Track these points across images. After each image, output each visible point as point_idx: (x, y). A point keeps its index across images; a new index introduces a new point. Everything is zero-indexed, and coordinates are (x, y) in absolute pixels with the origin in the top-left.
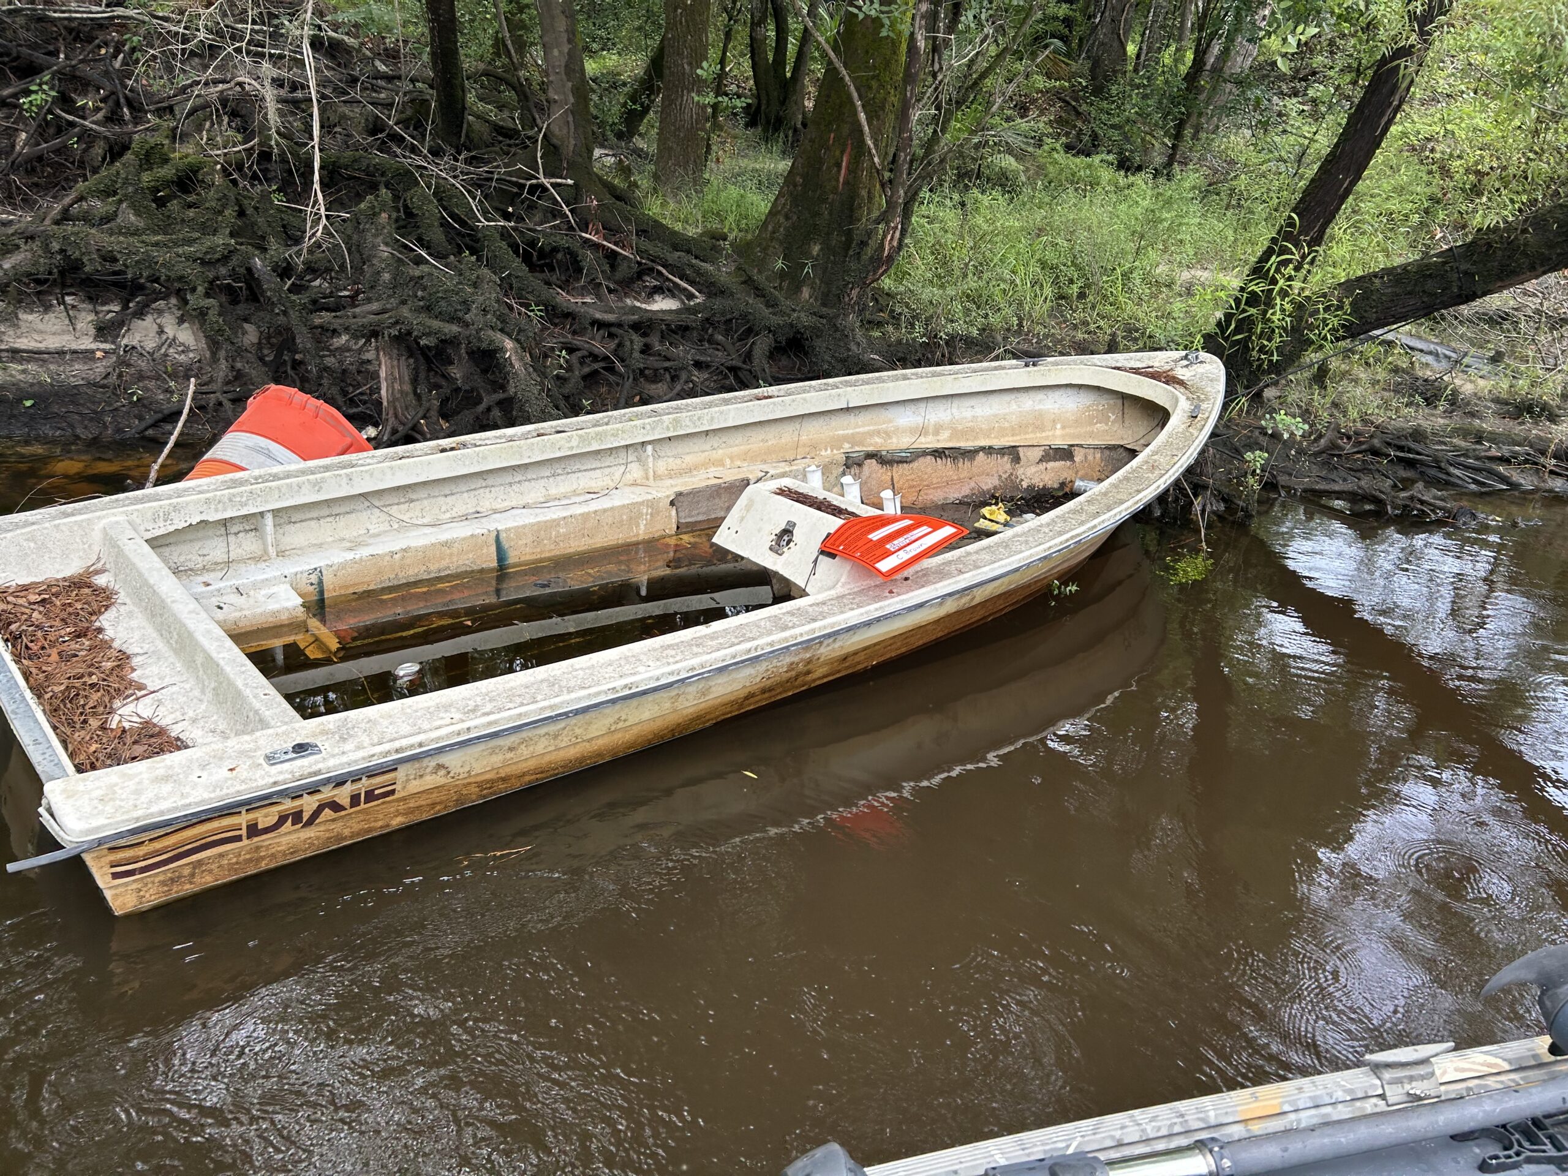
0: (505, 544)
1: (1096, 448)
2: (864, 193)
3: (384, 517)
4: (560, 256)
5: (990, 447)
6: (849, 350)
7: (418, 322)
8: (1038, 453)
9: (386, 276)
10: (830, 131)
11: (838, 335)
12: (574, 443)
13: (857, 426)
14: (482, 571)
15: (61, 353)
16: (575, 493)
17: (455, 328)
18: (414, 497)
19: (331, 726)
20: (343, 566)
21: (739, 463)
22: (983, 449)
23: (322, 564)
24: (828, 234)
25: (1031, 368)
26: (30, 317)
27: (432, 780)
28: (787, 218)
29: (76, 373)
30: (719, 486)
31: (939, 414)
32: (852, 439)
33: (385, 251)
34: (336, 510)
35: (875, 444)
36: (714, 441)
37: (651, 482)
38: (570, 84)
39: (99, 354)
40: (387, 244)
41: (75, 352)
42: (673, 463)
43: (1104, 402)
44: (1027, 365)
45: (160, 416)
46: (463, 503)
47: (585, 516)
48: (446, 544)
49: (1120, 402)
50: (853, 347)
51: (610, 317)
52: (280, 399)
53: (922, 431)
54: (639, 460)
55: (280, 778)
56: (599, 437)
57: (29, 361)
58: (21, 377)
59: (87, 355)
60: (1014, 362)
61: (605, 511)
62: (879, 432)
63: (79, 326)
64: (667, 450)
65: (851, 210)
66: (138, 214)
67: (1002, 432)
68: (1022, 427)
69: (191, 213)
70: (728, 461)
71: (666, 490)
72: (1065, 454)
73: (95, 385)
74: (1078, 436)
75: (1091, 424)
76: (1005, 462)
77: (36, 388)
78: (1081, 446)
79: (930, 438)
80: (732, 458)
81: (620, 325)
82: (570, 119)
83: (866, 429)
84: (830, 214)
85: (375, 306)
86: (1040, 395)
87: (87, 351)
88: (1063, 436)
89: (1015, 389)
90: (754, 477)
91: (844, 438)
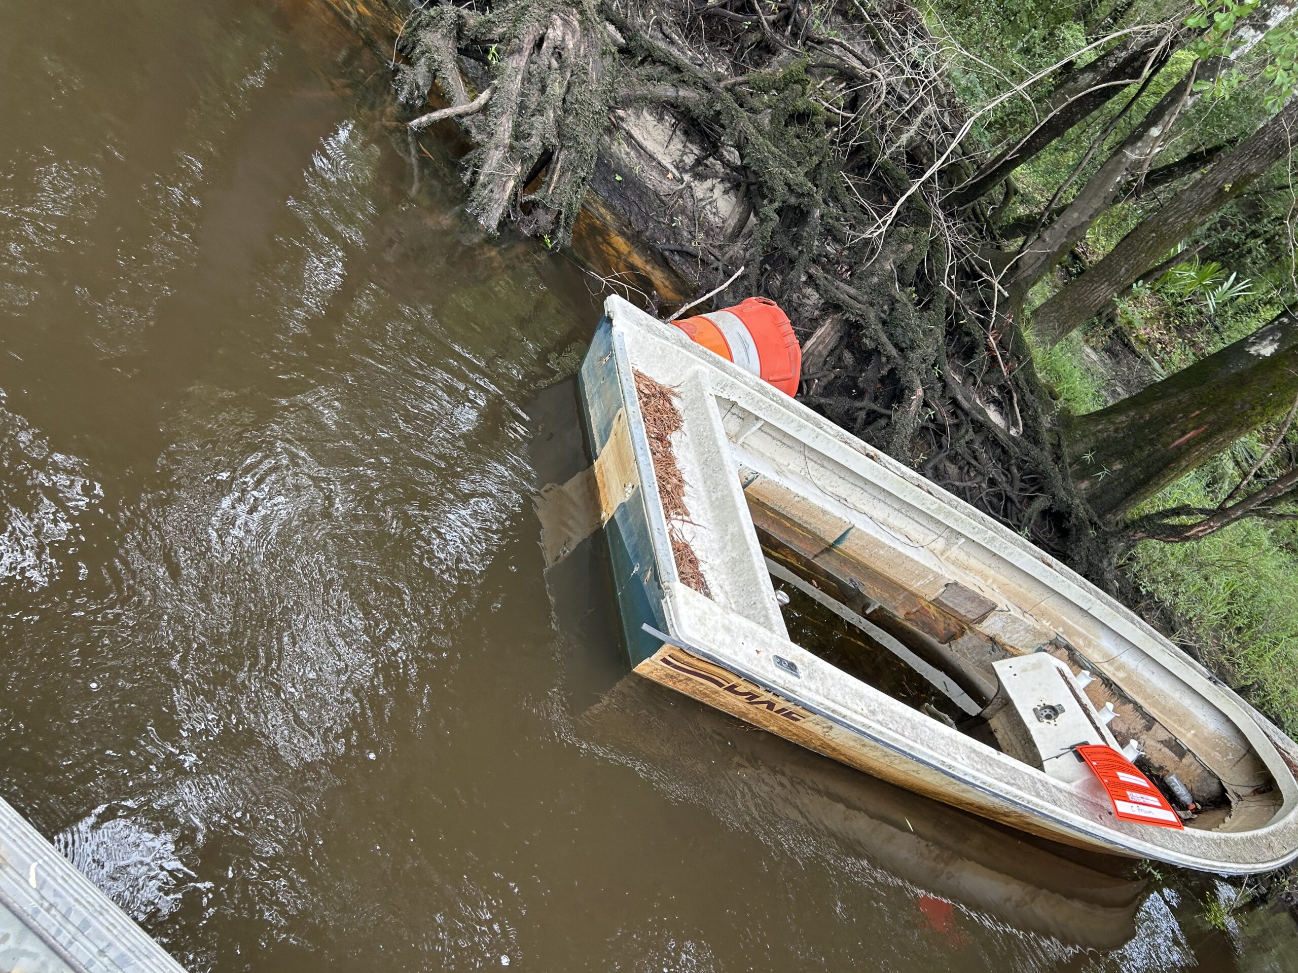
0: (849, 536)
1: (1202, 765)
2: (1184, 463)
3: (803, 464)
4: (967, 339)
5: (1141, 707)
6: (1101, 561)
7: (875, 327)
8: (1164, 736)
9: (875, 280)
10: (1198, 409)
11: (1102, 547)
12: (933, 507)
13: (1077, 623)
14: (822, 539)
15: (652, 157)
16: (899, 531)
17: (894, 352)
18: (826, 464)
19: (806, 660)
20: (770, 482)
21: (995, 587)
22: (1135, 703)
23: (762, 472)
24: (1135, 465)
25: (1211, 684)
26: (649, 118)
27: (818, 730)
28: (1116, 431)
29: (652, 178)
30: (978, 596)
31: (1129, 660)
32: (1068, 629)
33: (888, 266)
34: (786, 441)
35: (1077, 643)
36: (993, 562)
37: (942, 558)
38: (1065, 240)
39: (670, 176)
40: (895, 263)
41: (659, 163)
42: (962, 557)
43: (1235, 743)
44: (1210, 679)
45: (679, 248)
46: (843, 489)
47: (900, 555)
48: (824, 512)
49: (1244, 752)
50: (1105, 563)
51: (966, 405)
52: (775, 317)
53: (1110, 660)
54: (947, 539)
55: (779, 681)
56: (948, 514)
57: (633, 148)
58: (624, 156)
59: (664, 171)
60: (1204, 670)
61: (912, 560)
62: (1085, 638)
63: (671, 147)
64: (974, 551)
65: (1166, 465)
66: (771, 122)
67: (1156, 704)
68: (1170, 712)
69: (796, 142)
70: (990, 581)
71: (950, 574)
72: (1180, 751)
73: (657, 195)
74: (1197, 748)
75: (1214, 749)
76: (1142, 723)
77: (626, 171)
78: (1195, 756)
79: (1111, 669)
80: (994, 581)
81: (967, 414)
82: (1043, 258)
83: (1081, 630)
84: (1149, 456)
85: (852, 291)
86: (1198, 703)
87: (665, 167)
88: (1190, 740)
89: (1189, 687)
90: (1001, 606)
91: (1064, 624)
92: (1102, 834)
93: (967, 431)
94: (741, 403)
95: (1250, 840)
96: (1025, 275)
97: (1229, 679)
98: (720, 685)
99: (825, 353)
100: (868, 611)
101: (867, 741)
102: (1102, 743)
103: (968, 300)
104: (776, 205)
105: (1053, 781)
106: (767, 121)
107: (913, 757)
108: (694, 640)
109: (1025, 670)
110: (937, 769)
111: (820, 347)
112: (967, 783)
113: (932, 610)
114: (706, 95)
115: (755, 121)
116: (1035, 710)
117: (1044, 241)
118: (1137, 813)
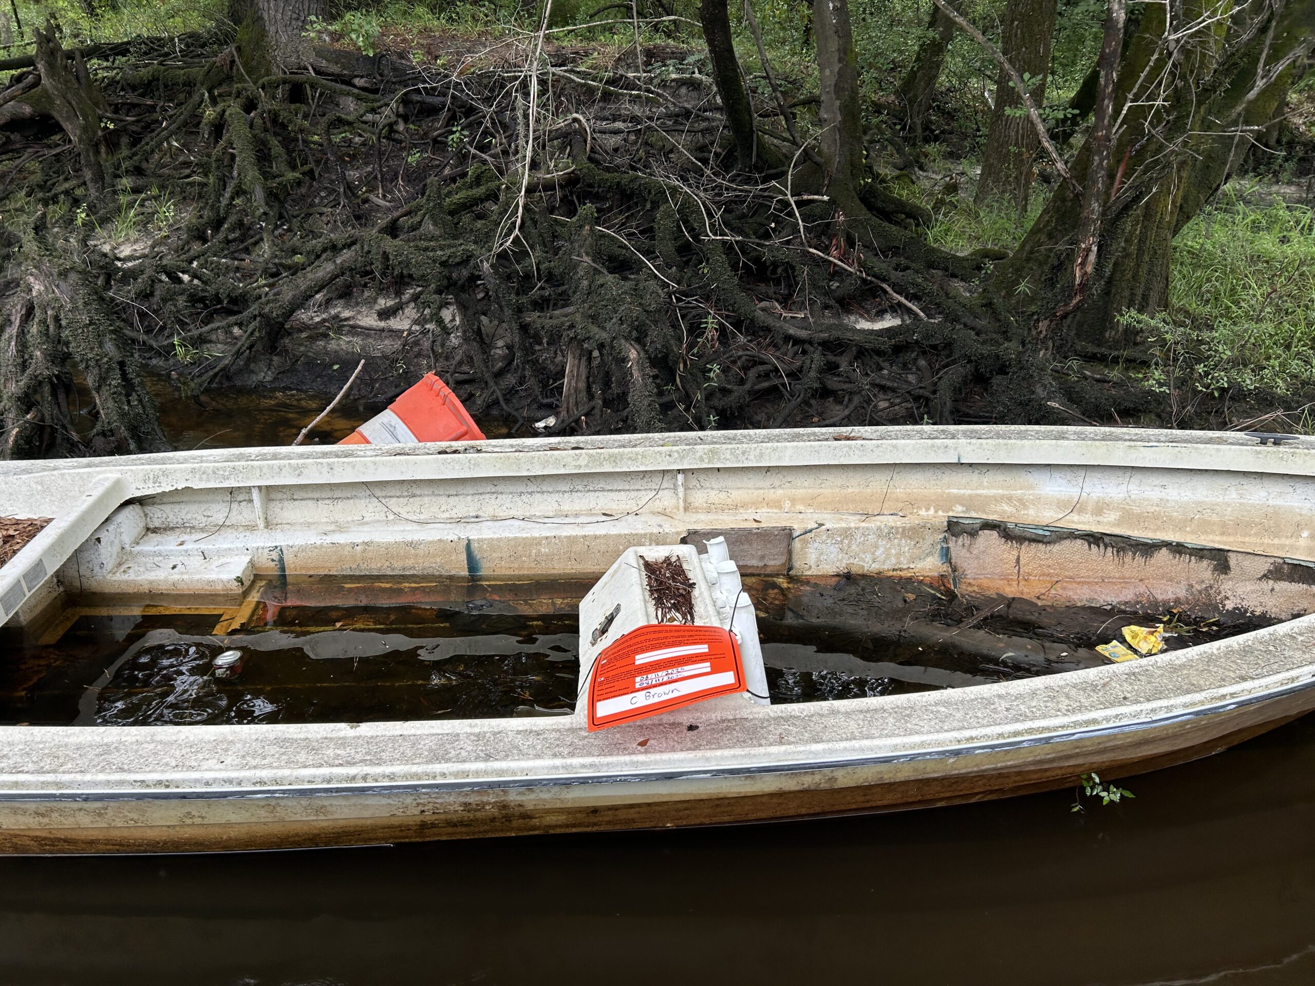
0: (477, 554)
3: (381, 507)
5: (1179, 545)
8: (1264, 566)
13: (981, 486)
15: (383, 331)
16: (590, 513)
18: (418, 493)
20: (303, 549)
21: (800, 507)
22: (1167, 544)
23: (288, 542)
29: (381, 347)
30: (748, 531)
31: (1105, 489)
32: (968, 502)
34: (338, 494)
35: (1001, 512)
36: (776, 480)
38: (838, 103)
39: (406, 334)
41: (391, 331)
44: (1263, 442)
46: (465, 506)
48: (413, 544)
51: (814, 335)
53: (1077, 507)
56: (613, 459)
57: (356, 334)
58: (344, 347)
61: (596, 537)
62: (1010, 499)
67: (1205, 526)
68: (1240, 525)
70: (787, 505)
76: (1204, 571)
77: (348, 356)
79: (1086, 517)
81: (810, 343)
82: (837, 137)
83: (993, 492)
90: (798, 528)
91: (959, 500)
96: (836, 166)
99: (582, 385)
104: (432, 287)
111: (573, 383)
114: (358, 246)
116: (594, 633)
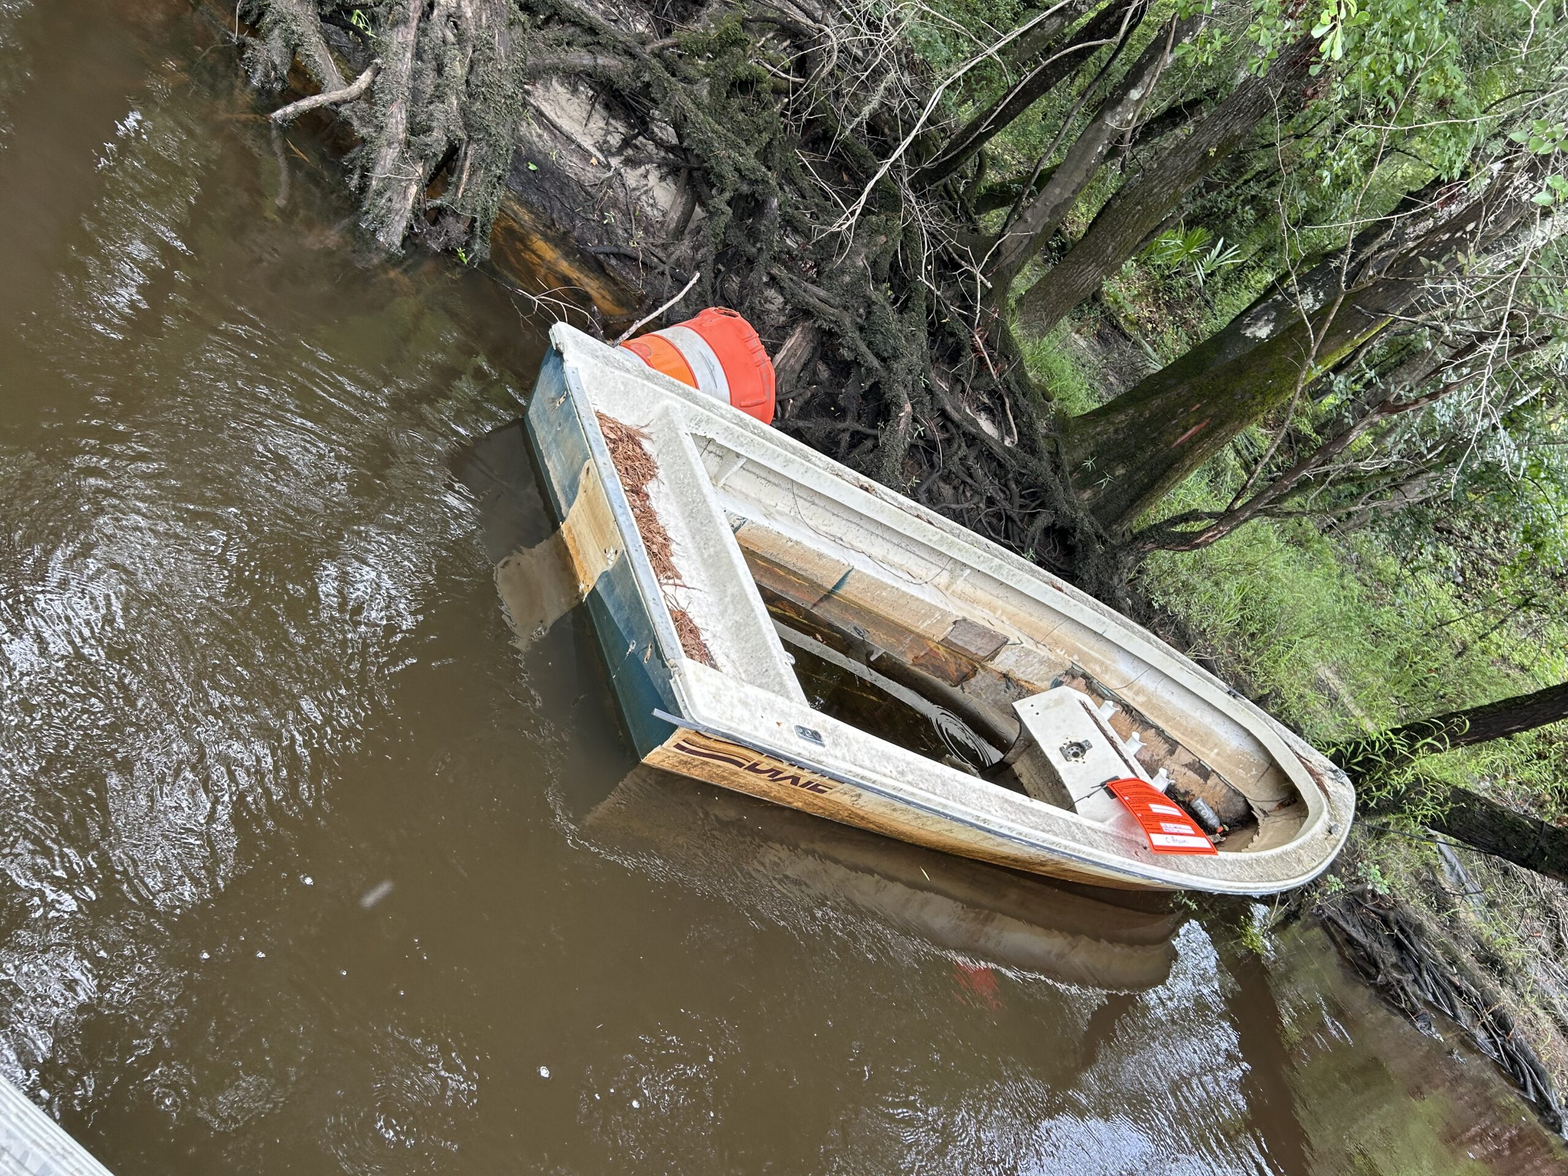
0: (848, 579)
1: (1227, 785)
2: (1188, 463)
3: (792, 503)
4: (951, 340)
5: (1162, 731)
6: (1111, 579)
7: (852, 335)
8: (1187, 758)
9: (847, 279)
10: (1199, 401)
11: (1112, 562)
12: (935, 539)
13: (1092, 648)
14: (820, 586)
15: (569, 139)
16: (900, 567)
17: (876, 363)
18: (816, 502)
20: (758, 527)
21: (1004, 618)
22: (1157, 728)
23: (749, 517)
24: (1138, 469)
25: (1231, 698)
26: (560, 89)
27: (846, 800)
28: (1116, 431)
29: (572, 165)
30: (989, 631)
31: (1148, 682)
32: (1083, 656)
33: (860, 262)
34: (771, 478)
35: (1092, 669)
36: (1001, 592)
37: (948, 593)
38: (1048, 219)
39: (594, 161)
40: (867, 258)
41: (579, 146)
42: (968, 589)
43: (1258, 758)
44: (1229, 693)
45: (616, 250)
46: (838, 527)
47: (904, 594)
48: (820, 556)
49: (1266, 765)
50: (1116, 580)
51: (956, 416)
52: (740, 331)
53: (1129, 685)
54: (951, 572)
55: (804, 753)
56: (952, 545)
57: (546, 128)
58: (536, 139)
59: (586, 155)
60: (1223, 684)
61: (917, 599)
62: (1102, 664)
63: (591, 125)
64: (979, 581)
65: (1170, 466)
67: (1177, 726)
68: (1192, 733)
69: (740, 116)
71: (957, 610)
72: (1204, 773)
73: (582, 187)
74: (1222, 768)
75: (1237, 766)
76: (1162, 749)
77: (541, 157)
78: (1219, 776)
79: (1130, 694)
80: (1003, 612)
81: (958, 426)
82: (1026, 242)
83: (1097, 656)
84: (1151, 457)
85: (822, 293)
86: (1220, 720)
87: (587, 151)
88: (1213, 760)
89: (1210, 705)
90: (1012, 639)
91: (1079, 652)
92: (1139, 871)
93: (960, 446)
94: (720, 440)
95: (1280, 857)
96: (1008, 261)
97: (1246, 690)
98: (740, 765)
99: (798, 367)
100: (872, 659)
101: (899, 805)
102: (1132, 776)
103: (949, 294)
104: (727, 195)
105: (1087, 822)
106: (705, 92)
107: (946, 815)
108: (711, 721)
109: (1047, 707)
110: (972, 825)
111: (792, 361)
112: (1003, 836)
113: (942, 651)
114: (630, 63)
115: (692, 92)
116: (1061, 749)
117: (1026, 221)
118: (1172, 844)
